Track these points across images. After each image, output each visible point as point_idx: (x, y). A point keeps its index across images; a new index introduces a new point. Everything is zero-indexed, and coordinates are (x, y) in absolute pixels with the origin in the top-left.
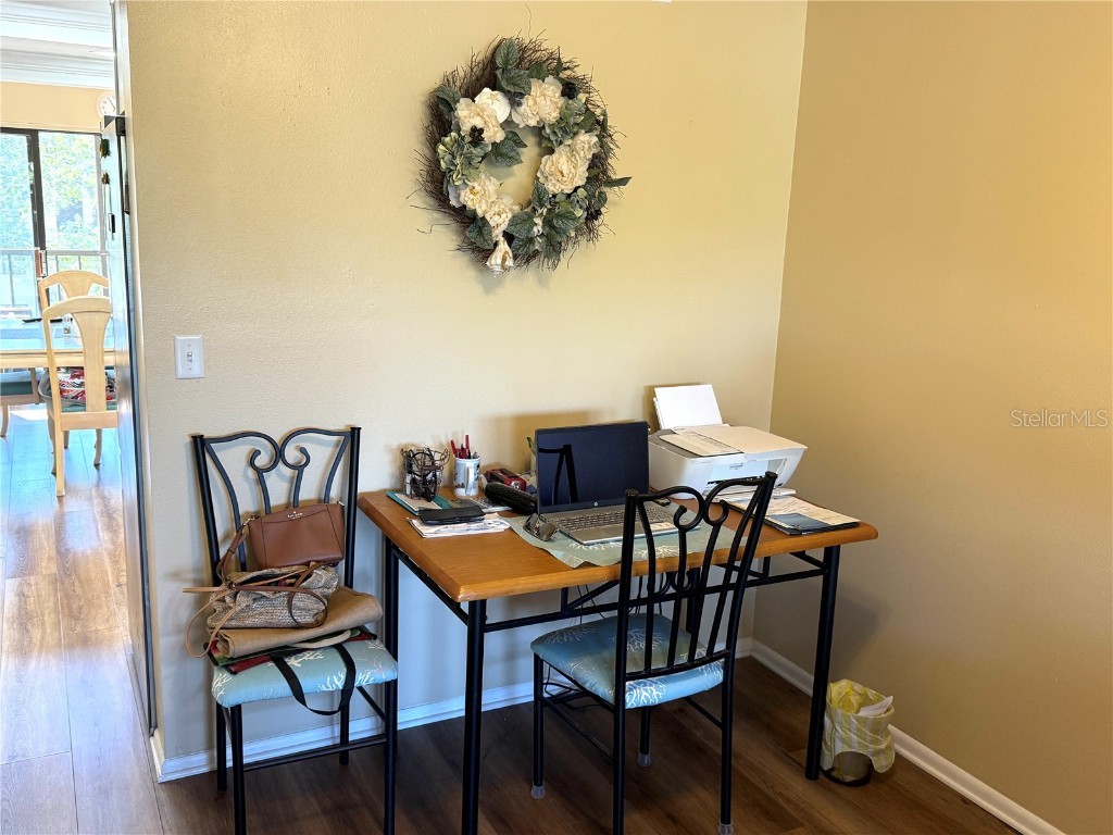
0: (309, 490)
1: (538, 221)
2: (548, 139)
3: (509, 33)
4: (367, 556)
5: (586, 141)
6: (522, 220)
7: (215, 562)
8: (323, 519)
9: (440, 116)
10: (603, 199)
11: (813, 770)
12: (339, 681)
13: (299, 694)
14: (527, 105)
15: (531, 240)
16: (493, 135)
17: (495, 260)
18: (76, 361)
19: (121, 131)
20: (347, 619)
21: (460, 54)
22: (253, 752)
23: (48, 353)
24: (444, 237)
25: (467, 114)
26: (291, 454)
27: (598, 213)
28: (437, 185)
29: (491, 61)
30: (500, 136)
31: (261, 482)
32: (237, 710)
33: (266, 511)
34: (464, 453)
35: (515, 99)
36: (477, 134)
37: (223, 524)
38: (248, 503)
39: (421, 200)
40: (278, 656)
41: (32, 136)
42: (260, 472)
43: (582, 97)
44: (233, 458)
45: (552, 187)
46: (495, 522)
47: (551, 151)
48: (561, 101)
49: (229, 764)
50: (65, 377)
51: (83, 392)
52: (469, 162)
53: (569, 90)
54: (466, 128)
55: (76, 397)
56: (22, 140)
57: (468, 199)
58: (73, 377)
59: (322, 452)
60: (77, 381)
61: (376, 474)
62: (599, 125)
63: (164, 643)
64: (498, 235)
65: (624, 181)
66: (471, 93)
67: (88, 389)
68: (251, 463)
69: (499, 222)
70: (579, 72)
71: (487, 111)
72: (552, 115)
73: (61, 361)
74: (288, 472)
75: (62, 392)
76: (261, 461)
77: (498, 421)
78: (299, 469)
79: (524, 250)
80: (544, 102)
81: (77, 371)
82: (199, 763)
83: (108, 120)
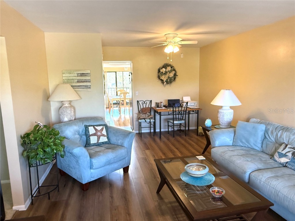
0: (147, 106)
1: (169, 80)
2: (170, 72)
3: (165, 63)
4: (152, 113)
5: (174, 72)
6: (167, 80)
7: (139, 112)
8: (148, 109)
9: (159, 71)
10: (176, 77)
11: (197, 135)
12: (149, 121)
13: (146, 121)
14: (167, 69)
15: (168, 82)
16: (164, 72)
17: (164, 84)
18: (123, 100)
19: (132, 74)
20: (150, 117)
21: (161, 65)
22: (143, 131)
23: (120, 99)
24: (160, 82)
25: (161, 71)
26: (146, 103)
27: (175, 79)
28: (159, 77)
29: (164, 66)
30: (165, 72)
31: (143, 105)
32: (141, 122)
33: (143, 108)
34: (162, 103)
35: (166, 69)
36: (162, 72)
37: (140, 109)
38: (142, 107)
39: (157, 78)
40: (144, 119)
41: (116, 72)
42: (143, 104)
43: (173, 68)
44: (140, 103)
45: (170, 77)
46: (164, 108)
47: (170, 73)
48: (171, 68)
49: (140, 132)
50: (122, 101)
52: (161, 75)
53: (172, 67)
54: (161, 72)
56: (115, 73)
57: (161, 78)
59: (148, 102)
61: (153, 105)
62: (174, 70)
63: (134, 120)
64: (165, 81)
65: (178, 76)
66: (162, 68)
67: (124, 103)
68: (142, 103)
69: (165, 80)
70: (173, 66)
71: (164, 70)
72: (170, 70)
73: (121, 100)
74: (145, 104)
76: (143, 103)
77: (166, 100)
78: (146, 104)
79: (167, 83)
80: (169, 69)
81: (123, 101)
82: (137, 132)
83: (130, 73)
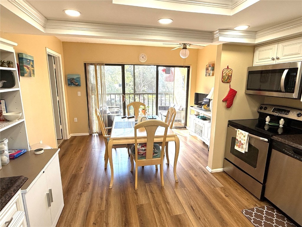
23: (135, 138)
50: (139, 147)
51: (146, 153)
55: (143, 154)
58: (142, 147)
60: (143, 148)
67: (147, 151)
75: (138, 152)
81: (143, 145)
